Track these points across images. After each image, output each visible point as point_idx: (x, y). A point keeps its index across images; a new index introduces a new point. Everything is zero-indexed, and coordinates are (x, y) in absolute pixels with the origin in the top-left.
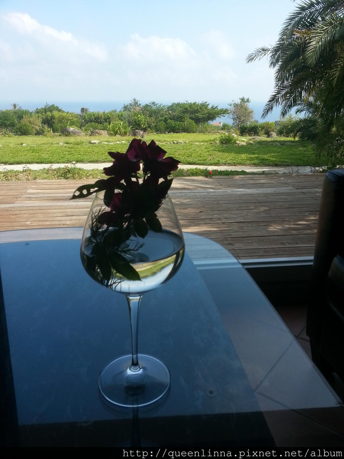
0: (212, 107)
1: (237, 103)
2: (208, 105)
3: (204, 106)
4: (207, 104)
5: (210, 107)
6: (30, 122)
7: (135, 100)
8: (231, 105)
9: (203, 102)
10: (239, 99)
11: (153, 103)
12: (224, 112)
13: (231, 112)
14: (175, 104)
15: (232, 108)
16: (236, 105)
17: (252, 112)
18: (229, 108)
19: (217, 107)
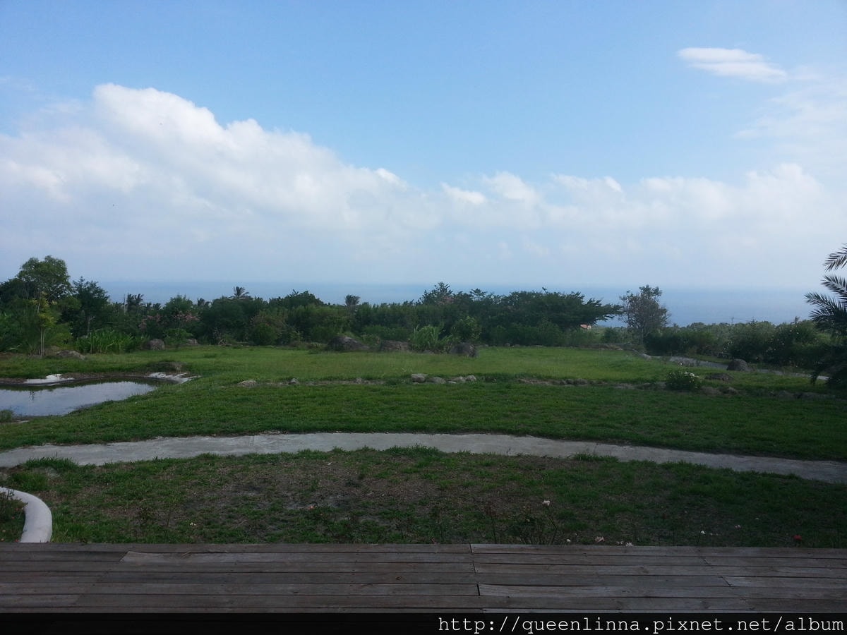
0: (590, 301)
1: (635, 295)
2: (582, 297)
3: (574, 300)
4: (580, 296)
5: (585, 301)
6: (269, 322)
7: (441, 284)
8: (624, 299)
9: (573, 292)
10: (640, 288)
11: (477, 291)
12: (613, 310)
13: (625, 311)
14: (517, 293)
15: (627, 304)
16: (633, 299)
17: (664, 311)
18: (621, 303)
19: (598, 302)
